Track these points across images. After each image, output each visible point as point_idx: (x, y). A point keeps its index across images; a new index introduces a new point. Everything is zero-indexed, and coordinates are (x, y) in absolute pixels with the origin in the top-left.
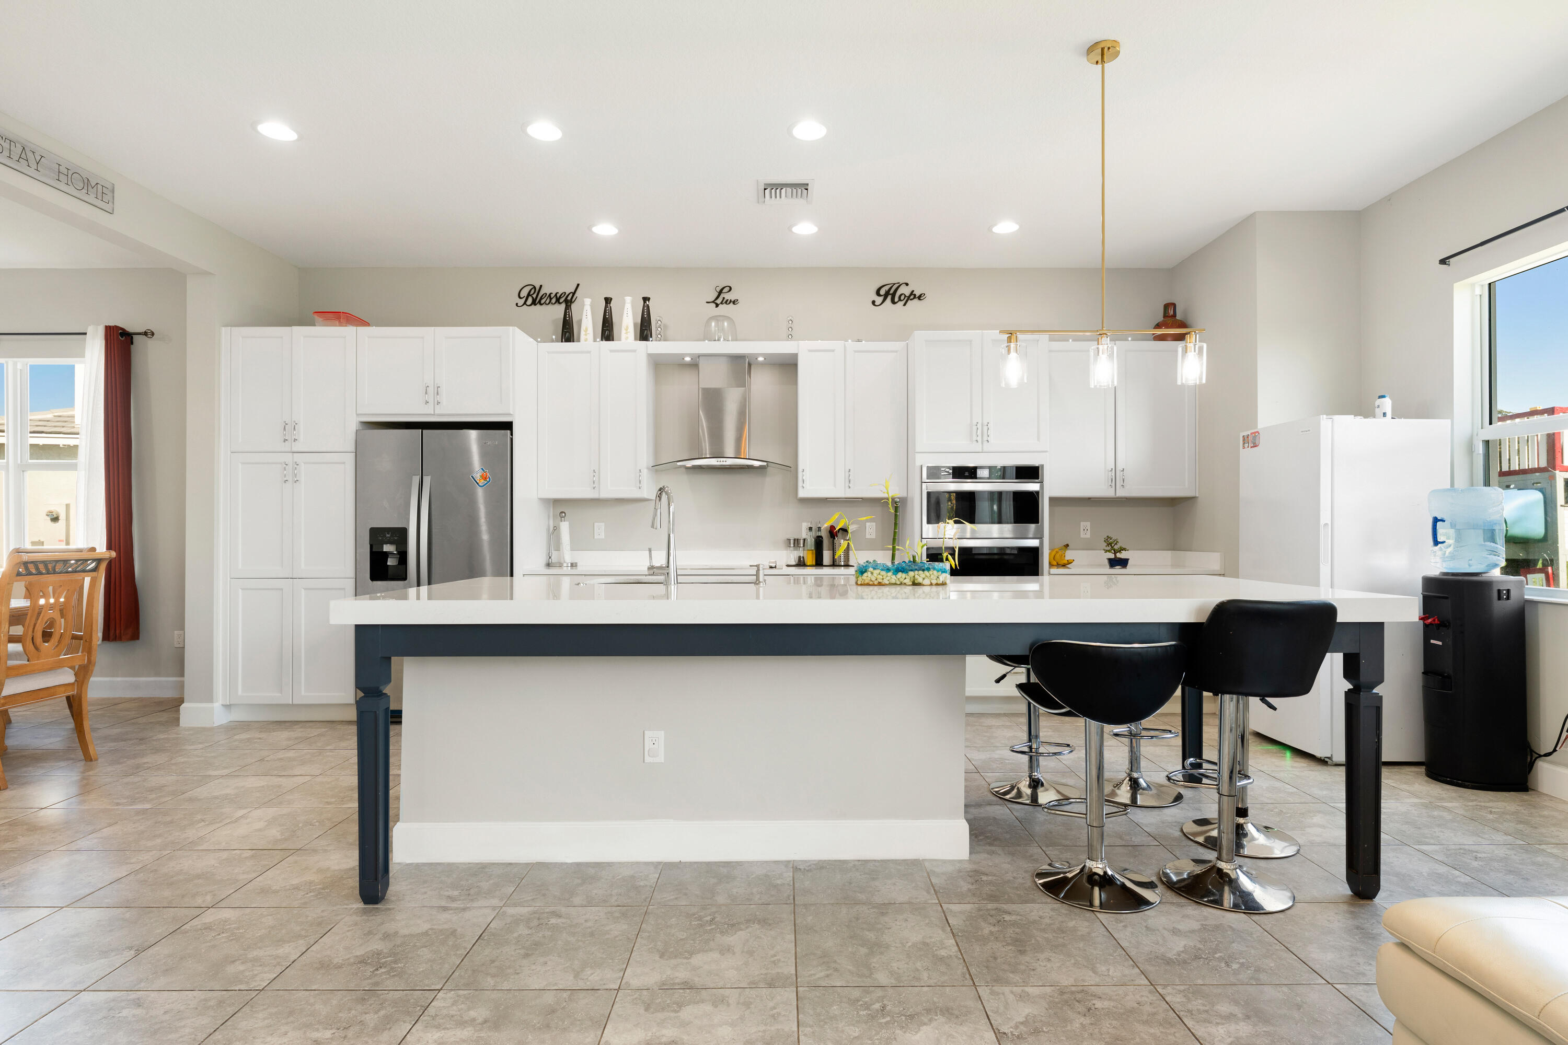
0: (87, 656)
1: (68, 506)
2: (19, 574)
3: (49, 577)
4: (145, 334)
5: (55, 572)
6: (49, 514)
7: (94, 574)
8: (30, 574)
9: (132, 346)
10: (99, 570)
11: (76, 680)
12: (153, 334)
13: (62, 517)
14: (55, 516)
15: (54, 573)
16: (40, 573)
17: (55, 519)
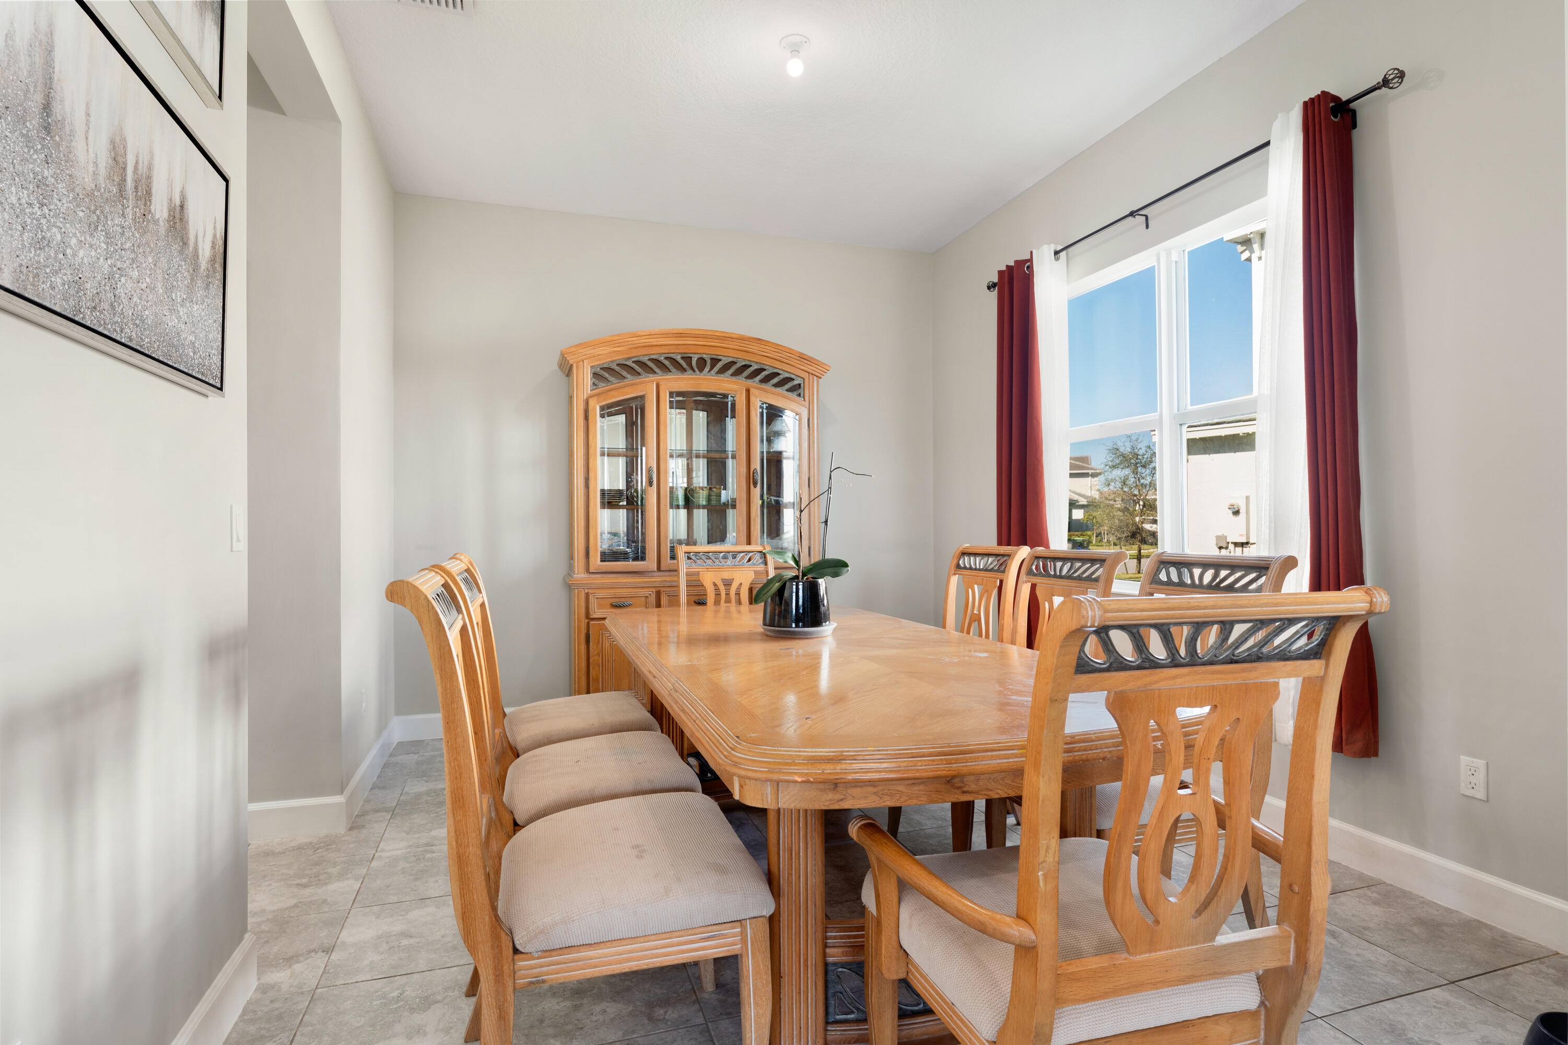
0: (1296, 941)
1: (1247, 498)
2: (1083, 667)
3: (1175, 677)
4: (1386, 83)
5: (1194, 660)
6: (1231, 507)
7: (1314, 667)
8: (1117, 664)
9: (1355, 133)
10: (1329, 653)
11: (1262, 1003)
12: (1401, 75)
13: (1243, 511)
14: (1236, 509)
15: (1192, 664)
16: (1148, 663)
17: (1236, 513)
